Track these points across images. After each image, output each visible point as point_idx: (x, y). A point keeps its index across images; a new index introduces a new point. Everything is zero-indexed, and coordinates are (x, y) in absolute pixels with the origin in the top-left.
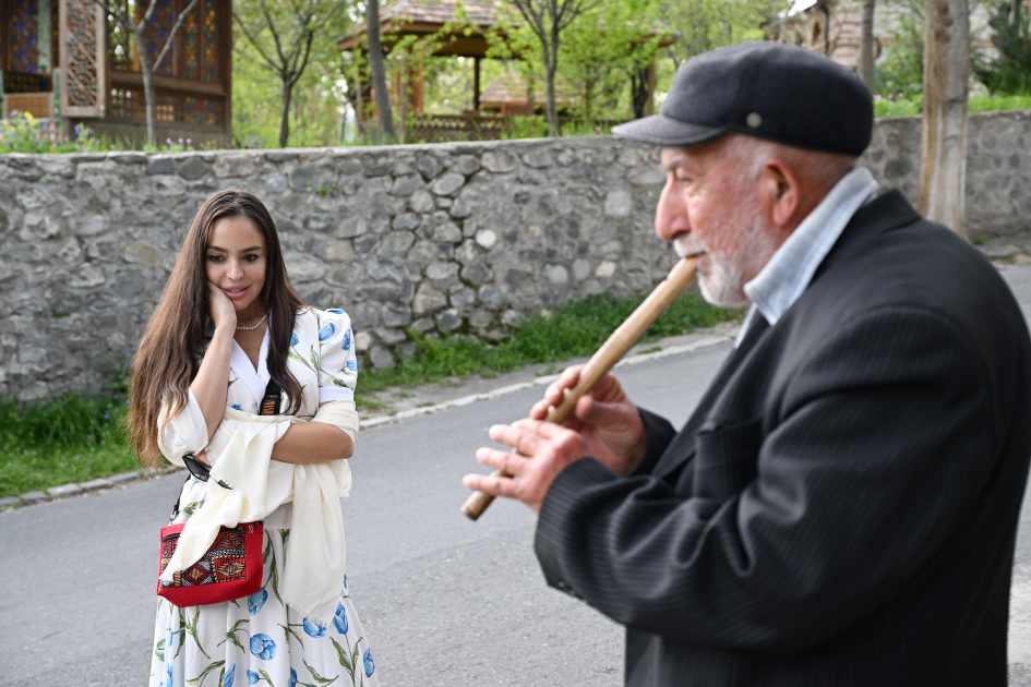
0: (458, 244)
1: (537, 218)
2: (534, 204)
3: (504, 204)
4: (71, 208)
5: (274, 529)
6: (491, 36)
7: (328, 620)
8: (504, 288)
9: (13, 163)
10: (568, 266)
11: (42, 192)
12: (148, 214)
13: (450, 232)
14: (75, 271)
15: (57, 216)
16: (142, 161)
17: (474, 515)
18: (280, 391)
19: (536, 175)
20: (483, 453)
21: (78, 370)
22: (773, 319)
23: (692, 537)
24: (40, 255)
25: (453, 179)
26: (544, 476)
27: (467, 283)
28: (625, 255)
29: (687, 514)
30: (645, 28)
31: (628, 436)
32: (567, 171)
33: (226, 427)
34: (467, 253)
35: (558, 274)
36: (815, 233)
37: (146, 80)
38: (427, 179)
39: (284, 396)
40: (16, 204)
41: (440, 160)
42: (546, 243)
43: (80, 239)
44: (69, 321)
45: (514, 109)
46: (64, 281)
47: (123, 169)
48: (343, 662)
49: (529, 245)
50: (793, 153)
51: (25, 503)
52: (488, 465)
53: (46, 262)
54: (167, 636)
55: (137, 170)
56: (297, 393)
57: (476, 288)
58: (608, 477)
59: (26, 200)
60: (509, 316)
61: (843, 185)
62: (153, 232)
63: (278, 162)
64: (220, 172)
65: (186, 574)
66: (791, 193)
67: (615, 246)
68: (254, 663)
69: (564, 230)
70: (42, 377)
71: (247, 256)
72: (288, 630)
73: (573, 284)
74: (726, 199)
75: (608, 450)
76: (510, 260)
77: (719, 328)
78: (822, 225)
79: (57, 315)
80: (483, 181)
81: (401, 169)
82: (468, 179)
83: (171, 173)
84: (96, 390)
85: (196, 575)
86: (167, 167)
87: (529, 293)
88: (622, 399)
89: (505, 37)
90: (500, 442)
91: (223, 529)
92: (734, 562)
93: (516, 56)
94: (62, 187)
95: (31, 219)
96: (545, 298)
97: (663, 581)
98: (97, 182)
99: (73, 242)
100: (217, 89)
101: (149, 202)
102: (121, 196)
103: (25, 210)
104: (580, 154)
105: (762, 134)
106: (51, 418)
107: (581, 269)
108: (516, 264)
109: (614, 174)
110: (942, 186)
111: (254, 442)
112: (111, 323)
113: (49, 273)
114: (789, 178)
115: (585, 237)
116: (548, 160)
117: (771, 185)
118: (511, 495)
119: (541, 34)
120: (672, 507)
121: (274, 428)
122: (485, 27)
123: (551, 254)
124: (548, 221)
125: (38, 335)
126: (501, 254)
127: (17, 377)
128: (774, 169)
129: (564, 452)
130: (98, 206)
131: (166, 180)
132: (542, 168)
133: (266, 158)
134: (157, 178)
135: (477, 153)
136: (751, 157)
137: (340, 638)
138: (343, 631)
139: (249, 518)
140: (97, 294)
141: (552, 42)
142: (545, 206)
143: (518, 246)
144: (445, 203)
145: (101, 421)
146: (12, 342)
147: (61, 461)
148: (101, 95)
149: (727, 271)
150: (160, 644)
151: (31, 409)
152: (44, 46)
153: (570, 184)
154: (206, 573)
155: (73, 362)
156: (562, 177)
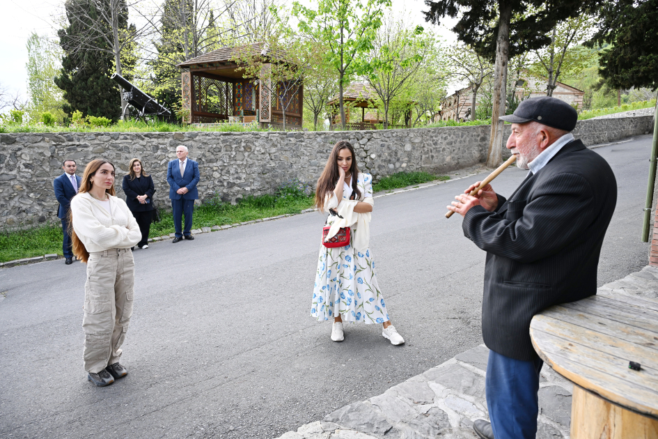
0: (365, 158)
1: (386, 151)
2: (386, 147)
3: (378, 147)
4: (267, 146)
5: (352, 229)
6: (369, 102)
7: (365, 254)
8: (377, 170)
9: (253, 134)
10: (394, 164)
11: (260, 141)
12: (287, 148)
13: (364, 154)
14: (268, 162)
15: (264, 148)
16: (285, 134)
17: (448, 217)
18: (356, 193)
19: (387, 139)
20: (453, 202)
21: (268, 188)
22: (534, 173)
23: (502, 229)
24: (259, 158)
25: (365, 140)
26: (467, 208)
27: (368, 168)
28: (409, 161)
29: (502, 223)
30: (411, 100)
31: (492, 200)
32: (395, 138)
33: (342, 202)
34: (368, 160)
35: (391, 166)
36: (550, 151)
37: (283, 112)
38: (358, 140)
39: (356, 195)
40: (254, 144)
41: (362, 135)
42: (389, 158)
43: (270, 154)
44: (266, 175)
45: (373, 122)
46: (265, 165)
47: (281, 136)
48: (368, 264)
49: (384, 158)
50: (549, 128)
51: (257, 222)
52: (453, 205)
53: (261, 160)
54: (323, 255)
55: (284, 136)
56: (359, 194)
57: (370, 169)
58: (484, 211)
59: (256, 144)
60: (378, 177)
61: (562, 138)
62: (288, 153)
63: (320, 135)
64: (305, 137)
65: (330, 240)
66: (547, 139)
67: (407, 159)
68: (346, 263)
69: (393, 154)
70: (259, 190)
71: (348, 159)
72: (354, 255)
73: (395, 169)
74: (528, 139)
75: (486, 204)
76: (379, 162)
77: (434, 181)
78: (553, 149)
79: (263, 174)
80: (373, 140)
81: (352, 137)
82: (369, 140)
83: (292, 137)
84: (273, 194)
85: (333, 240)
86: (292, 136)
87: (384, 171)
88: (492, 190)
89: (373, 102)
90: (457, 200)
91: (341, 229)
92: (512, 237)
93: (376, 107)
94: (265, 140)
95: (257, 149)
96: (388, 172)
97: (492, 240)
98: (274, 139)
99: (268, 155)
100: (299, 115)
101: (287, 145)
102: (280, 143)
103: (256, 146)
104: (398, 134)
105: (541, 122)
106: (262, 201)
107: (398, 165)
108: (380, 163)
109: (407, 139)
110: (496, 144)
111: (349, 206)
112: (277, 176)
113: (262, 163)
114: (547, 135)
115: (399, 156)
116: (390, 135)
117: (541, 136)
118: (458, 212)
119: (384, 101)
120: (499, 221)
121: (354, 203)
122: (367, 99)
123: (390, 161)
124: (389, 152)
125: (259, 179)
126: (377, 160)
127: (253, 190)
128: (543, 132)
129: (473, 203)
130: (274, 146)
131: (291, 139)
132: (388, 137)
133: (317, 133)
134: (289, 138)
135: (371, 133)
136: (537, 128)
137: (367, 258)
138: (368, 256)
139: (347, 226)
140: (273, 169)
141: (387, 103)
142: (389, 148)
143: (381, 158)
144: (363, 146)
145: (274, 202)
146: (252, 181)
147: (264, 211)
148: (270, 116)
149: (524, 159)
150: (321, 257)
151: (257, 198)
152: (254, 103)
153: (396, 142)
154: (336, 240)
155: (267, 186)
156: (394, 140)
